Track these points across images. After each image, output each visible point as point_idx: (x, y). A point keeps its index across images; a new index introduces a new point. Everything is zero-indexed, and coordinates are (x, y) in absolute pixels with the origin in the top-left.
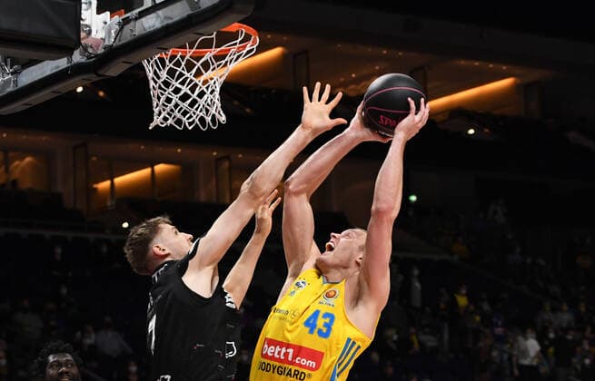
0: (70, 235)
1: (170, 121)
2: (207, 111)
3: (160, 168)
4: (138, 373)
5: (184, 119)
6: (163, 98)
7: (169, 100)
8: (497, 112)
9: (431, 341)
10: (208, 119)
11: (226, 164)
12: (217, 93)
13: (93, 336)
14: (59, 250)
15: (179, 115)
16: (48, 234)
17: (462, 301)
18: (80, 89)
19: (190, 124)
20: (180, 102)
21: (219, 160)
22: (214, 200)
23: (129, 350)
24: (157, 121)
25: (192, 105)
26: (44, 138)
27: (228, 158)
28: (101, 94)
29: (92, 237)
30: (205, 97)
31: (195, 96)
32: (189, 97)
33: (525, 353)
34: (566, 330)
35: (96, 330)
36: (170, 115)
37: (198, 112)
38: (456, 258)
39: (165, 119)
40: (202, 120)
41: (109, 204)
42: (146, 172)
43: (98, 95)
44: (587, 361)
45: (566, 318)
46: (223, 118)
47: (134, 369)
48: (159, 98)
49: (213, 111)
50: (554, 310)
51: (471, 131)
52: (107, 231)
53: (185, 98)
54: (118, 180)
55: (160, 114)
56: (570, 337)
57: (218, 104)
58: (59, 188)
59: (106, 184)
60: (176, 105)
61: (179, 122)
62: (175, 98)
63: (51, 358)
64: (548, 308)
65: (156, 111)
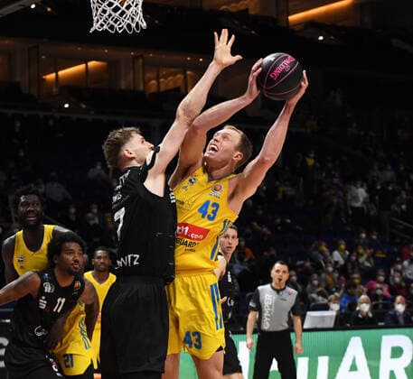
0: (26, 113)
1: (105, 27)
2: (133, 19)
3: (92, 64)
4: (75, 213)
5: (116, 25)
6: (100, 10)
7: (104, 11)
8: (340, 24)
9: (290, 191)
10: (134, 25)
11: (141, 61)
12: (140, 6)
13: (43, 186)
14: (18, 124)
15: (112, 23)
16: (10, 112)
17: (311, 162)
18: (33, 6)
19: (120, 29)
20: (113, 13)
21: (135, 58)
22: (132, 87)
23: (70, 197)
24: (96, 26)
25: (121, 14)
26: (7, 42)
27: (142, 56)
28: (49, 9)
29: (41, 114)
30: (131, 9)
31: (123, 8)
32: (120, 9)
33: (356, 198)
34: (388, 183)
35: (45, 182)
36: (105, 22)
37: (126, 20)
38: (309, 131)
39: (102, 25)
40: (129, 26)
41: (54, 90)
42: (81, 67)
43: (46, 10)
44: (404, 207)
45: (389, 174)
46: (144, 25)
47: (73, 210)
48: (97, 10)
49: (137, 19)
50: (380, 169)
51: (321, 38)
52: (54, 110)
53: (116, 9)
54: (61, 73)
55: (98, 22)
56: (390, 188)
57: (141, 14)
58: (18, 79)
59: (53, 76)
60: (110, 15)
61: (112, 27)
62: (109, 10)
63: (22, 199)
64: (376, 168)
65: (95, 19)
